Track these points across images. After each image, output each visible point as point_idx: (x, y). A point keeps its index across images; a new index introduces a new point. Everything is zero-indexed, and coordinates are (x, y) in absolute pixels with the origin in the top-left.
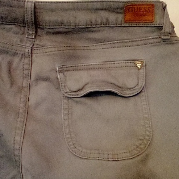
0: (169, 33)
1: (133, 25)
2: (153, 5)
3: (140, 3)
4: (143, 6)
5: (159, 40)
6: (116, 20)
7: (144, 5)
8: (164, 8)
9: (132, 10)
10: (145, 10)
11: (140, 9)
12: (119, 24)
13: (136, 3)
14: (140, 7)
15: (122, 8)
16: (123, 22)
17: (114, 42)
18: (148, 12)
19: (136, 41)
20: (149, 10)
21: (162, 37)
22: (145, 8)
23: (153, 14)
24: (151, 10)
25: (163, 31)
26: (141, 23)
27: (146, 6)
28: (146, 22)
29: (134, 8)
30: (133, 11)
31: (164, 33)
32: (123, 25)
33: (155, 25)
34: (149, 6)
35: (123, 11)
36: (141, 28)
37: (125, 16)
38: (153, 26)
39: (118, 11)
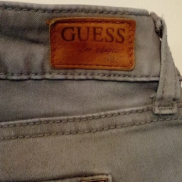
0: (174, 100)
1: (76, 77)
2: (132, 24)
3: (97, 17)
4: (105, 26)
5: (149, 116)
6: (28, 62)
7: (107, 22)
8: (160, 32)
9: (73, 36)
10: (111, 36)
11: (95, 34)
12: (36, 74)
13: (83, 16)
14: (95, 29)
15: (41, 29)
16: (48, 68)
17: (25, 121)
18: (117, 41)
19: (87, 118)
20: (121, 36)
21: (157, 111)
22: (110, 31)
23: (131, 48)
24: (125, 35)
25: (159, 94)
26: (100, 71)
27: (111, 25)
28: (114, 70)
29: (79, 29)
30: (76, 37)
31: (162, 99)
32: (48, 76)
33: (139, 79)
34: (123, 26)
35: (45, 36)
36: (100, 83)
37: (53, 50)
38: (131, 79)
39: (32, 35)
